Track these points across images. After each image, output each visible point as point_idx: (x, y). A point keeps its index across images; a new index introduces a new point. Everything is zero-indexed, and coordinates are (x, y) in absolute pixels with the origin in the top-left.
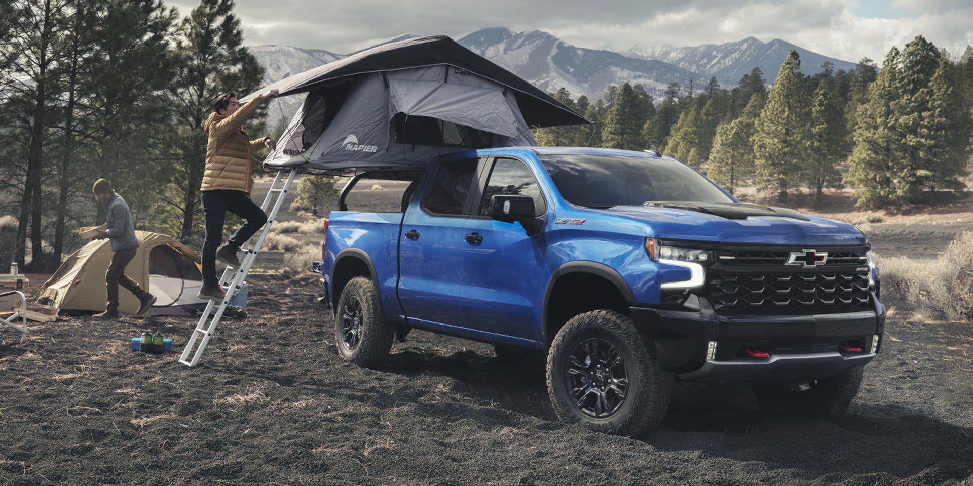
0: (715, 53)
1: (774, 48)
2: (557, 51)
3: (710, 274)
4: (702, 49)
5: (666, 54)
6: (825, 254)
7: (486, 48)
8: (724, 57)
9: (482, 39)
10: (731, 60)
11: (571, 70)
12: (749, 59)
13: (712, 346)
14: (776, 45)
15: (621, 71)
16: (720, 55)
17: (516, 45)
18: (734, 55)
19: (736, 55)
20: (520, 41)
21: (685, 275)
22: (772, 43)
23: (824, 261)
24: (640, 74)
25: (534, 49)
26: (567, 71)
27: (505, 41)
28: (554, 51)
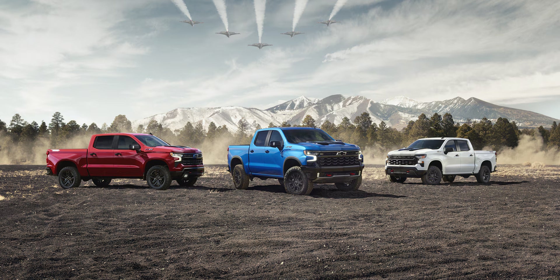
0: (440, 105)
1: (472, 101)
2: (371, 105)
3: (318, 158)
4: (434, 103)
5: (415, 106)
6: (346, 153)
7: (334, 105)
8: (446, 107)
9: (331, 101)
10: (450, 108)
11: (379, 114)
12: (459, 107)
13: (318, 174)
14: (473, 100)
15: (404, 114)
16: (443, 106)
17: (348, 103)
18: (450, 106)
19: (451, 106)
20: (350, 101)
21: (312, 158)
22: (470, 99)
23: (346, 154)
24: (414, 115)
25: (359, 104)
26: (377, 115)
27: (342, 101)
28: (369, 105)
